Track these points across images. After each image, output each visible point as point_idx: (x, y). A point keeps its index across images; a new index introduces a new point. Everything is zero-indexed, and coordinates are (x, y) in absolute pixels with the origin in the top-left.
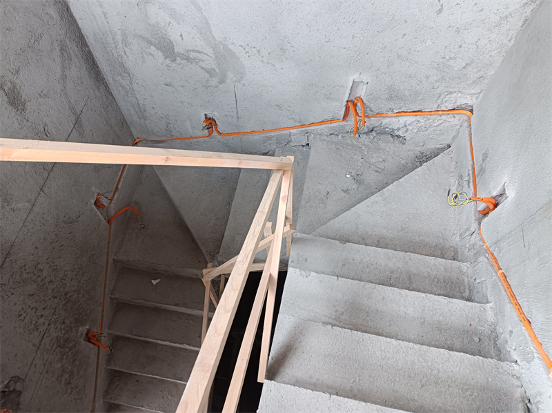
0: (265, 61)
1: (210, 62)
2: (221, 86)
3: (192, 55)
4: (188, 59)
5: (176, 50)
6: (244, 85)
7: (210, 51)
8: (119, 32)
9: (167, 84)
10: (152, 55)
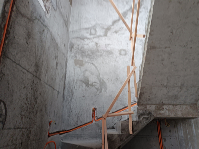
0: (113, 82)
3: (94, 84)
4: (92, 85)
5: (90, 83)
6: (107, 92)
8: (76, 80)
9: (83, 97)
10: (82, 86)
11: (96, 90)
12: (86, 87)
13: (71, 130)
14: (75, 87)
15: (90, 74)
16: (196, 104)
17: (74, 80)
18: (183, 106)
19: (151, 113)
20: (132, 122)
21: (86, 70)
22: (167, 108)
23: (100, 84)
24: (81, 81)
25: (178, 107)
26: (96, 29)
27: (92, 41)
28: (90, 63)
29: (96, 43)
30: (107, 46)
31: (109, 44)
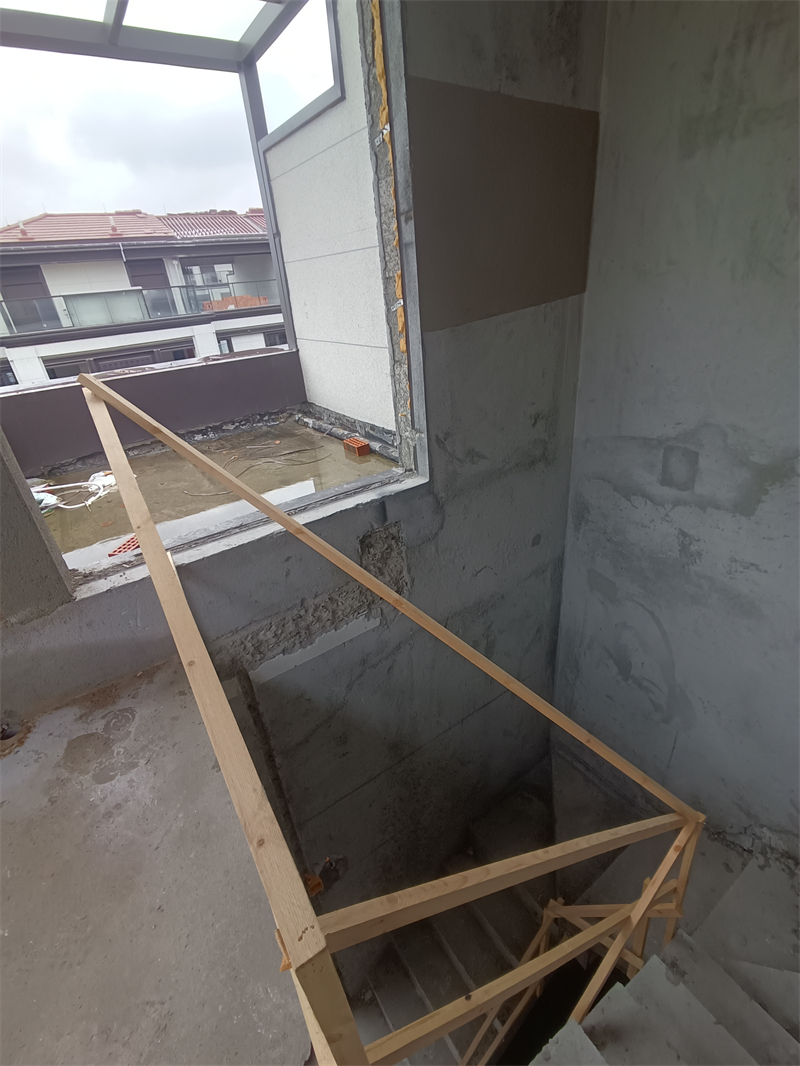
1: (660, 698)
2: (662, 725)
3: (646, 684)
4: (640, 685)
5: (632, 672)
6: (689, 736)
7: (664, 688)
8: (588, 637)
9: (608, 697)
10: (607, 667)
11: (650, 704)
12: (620, 678)
14: (587, 656)
15: (637, 645)
17: (583, 635)
21: (624, 625)
23: (669, 697)
24: (606, 650)
26: (697, 454)
27: (667, 515)
28: (642, 606)
29: (684, 535)
30: (741, 570)
31: (752, 564)
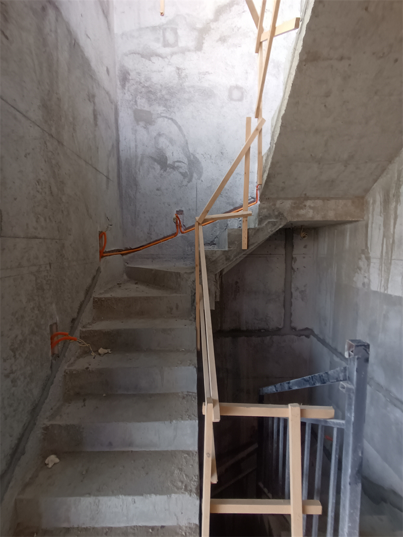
0: (214, 162)
1: (184, 168)
2: (189, 184)
3: (177, 164)
4: (173, 167)
5: (168, 162)
6: (202, 181)
7: (186, 161)
8: (140, 156)
9: (158, 190)
10: (154, 168)
11: (180, 177)
12: (162, 171)
13: (141, 248)
14: (141, 170)
15: (168, 143)
16: (363, 197)
17: (136, 157)
18: (340, 201)
19: (282, 214)
20: (248, 229)
21: (159, 135)
22: (312, 205)
23: (189, 164)
24: (152, 158)
25: (332, 203)
26: (176, 29)
27: (169, 62)
28: (166, 117)
29: (178, 69)
30: (203, 76)
31: (207, 72)
